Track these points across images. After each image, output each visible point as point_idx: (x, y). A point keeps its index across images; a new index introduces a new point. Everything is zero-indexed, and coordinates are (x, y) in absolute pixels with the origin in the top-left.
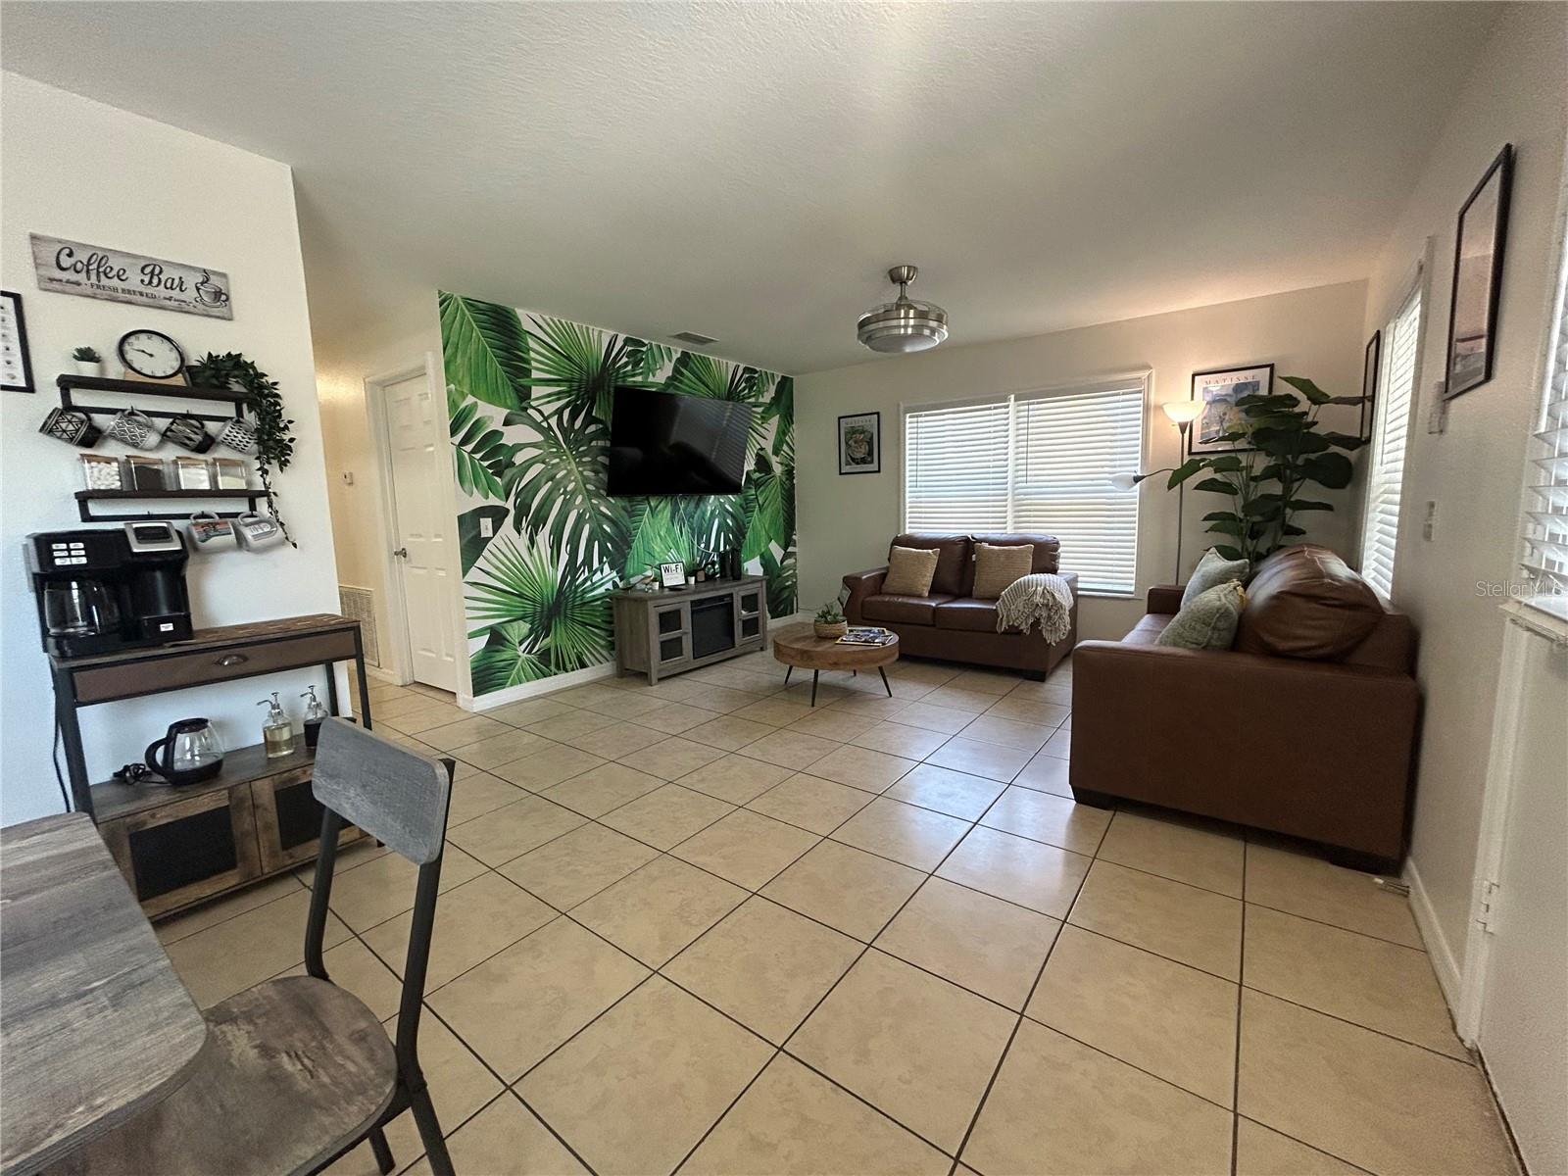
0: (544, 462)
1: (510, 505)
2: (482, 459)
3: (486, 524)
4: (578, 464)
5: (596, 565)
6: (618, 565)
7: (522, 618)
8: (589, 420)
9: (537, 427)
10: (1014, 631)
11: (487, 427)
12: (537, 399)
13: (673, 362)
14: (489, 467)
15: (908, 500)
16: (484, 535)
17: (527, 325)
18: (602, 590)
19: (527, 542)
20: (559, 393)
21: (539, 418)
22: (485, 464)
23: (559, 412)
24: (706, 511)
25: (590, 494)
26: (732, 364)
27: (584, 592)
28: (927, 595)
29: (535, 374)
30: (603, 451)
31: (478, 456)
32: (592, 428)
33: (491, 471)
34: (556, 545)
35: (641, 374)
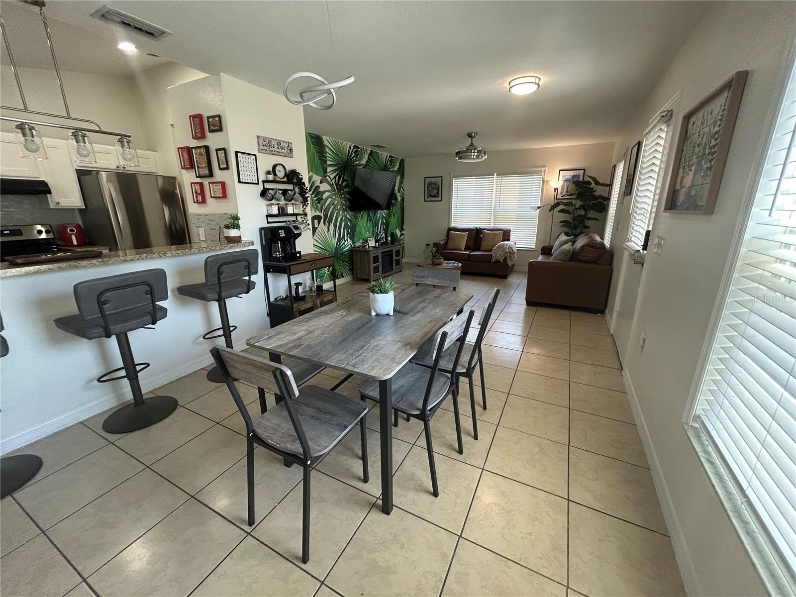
0: (331, 198)
1: (322, 215)
2: (314, 197)
3: (316, 222)
4: (341, 198)
5: (346, 238)
6: (352, 239)
8: (344, 180)
9: (329, 183)
10: (497, 261)
11: (315, 184)
12: (329, 172)
13: (368, 154)
14: (316, 200)
15: (453, 213)
16: (317, 226)
17: (326, 143)
18: (347, 248)
19: (327, 229)
20: (335, 169)
21: (330, 180)
22: (315, 199)
23: (335, 177)
24: (377, 217)
25: (344, 210)
26: (386, 154)
27: (343, 249)
28: (464, 249)
29: (329, 163)
30: (348, 193)
31: (313, 196)
32: (344, 184)
33: (317, 202)
34: (335, 231)
35: (358, 160)
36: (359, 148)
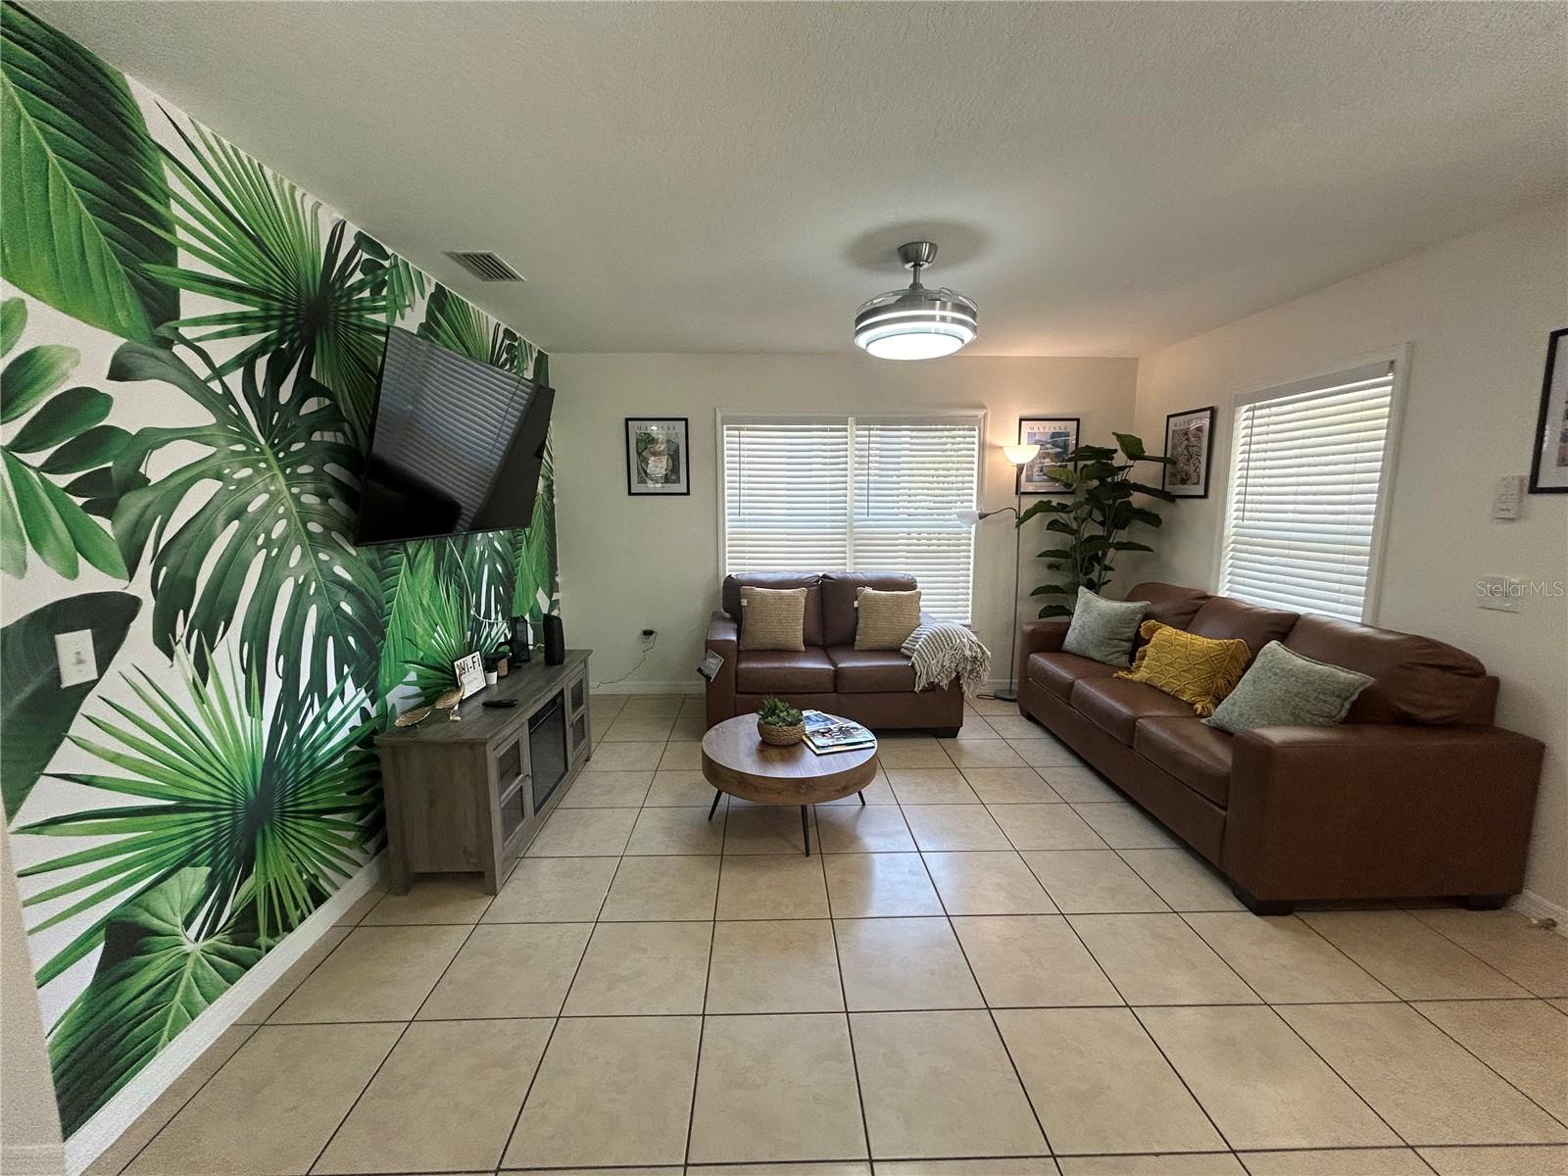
0: (219, 477)
1: (140, 586)
2: (50, 466)
3: (75, 649)
4: (293, 479)
5: (332, 685)
6: (369, 679)
7: (188, 860)
8: (306, 388)
9: (197, 389)
11: (64, 376)
12: (196, 322)
13: (427, 296)
14: (73, 488)
15: (727, 530)
16: (70, 678)
17: (158, 130)
18: (343, 734)
19: (191, 672)
20: (242, 317)
21: (203, 372)
22: (62, 481)
23: (246, 361)
24: (475, 554)
25: (313, 543)
26: (493, 321)
27: (315, 748)
29: (186, 261)
30: (336, 453)
31: (38, 458)
32: (311, 405)
33: (80, 501)
34: (254, 667)
35: (384, 309)
36: (387, 257)
